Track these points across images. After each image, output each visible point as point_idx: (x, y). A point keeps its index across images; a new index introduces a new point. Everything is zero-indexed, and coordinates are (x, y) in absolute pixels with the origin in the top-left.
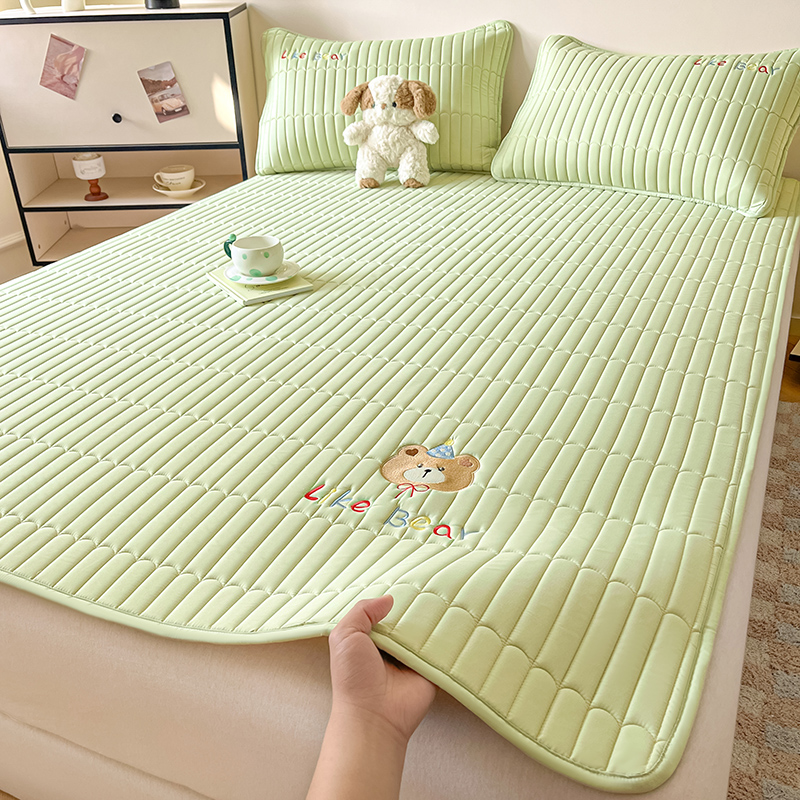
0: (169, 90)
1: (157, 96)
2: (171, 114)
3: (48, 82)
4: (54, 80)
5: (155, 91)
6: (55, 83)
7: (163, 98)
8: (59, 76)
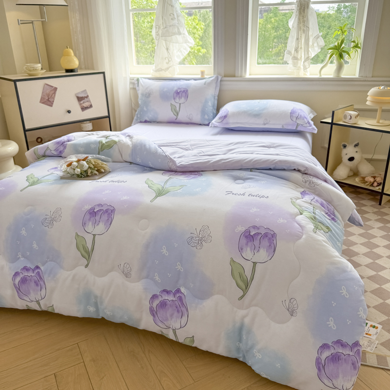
0: (86, 99)
1: (82, 102)
2: (86, 108)
3: (43, 101)
4: (45, 100)
5: (81, 100)
6: (45, 102)
7: (84, 103)
8: (47, 98)
